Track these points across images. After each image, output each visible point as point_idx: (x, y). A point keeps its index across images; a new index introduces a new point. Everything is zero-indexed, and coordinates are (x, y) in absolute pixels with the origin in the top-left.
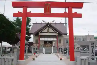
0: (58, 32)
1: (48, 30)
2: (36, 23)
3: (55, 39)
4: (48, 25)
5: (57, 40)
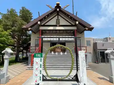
1: (58, 20)
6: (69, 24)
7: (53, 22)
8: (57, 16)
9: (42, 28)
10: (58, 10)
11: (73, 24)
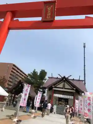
0: (75, 89)
2: (52, 78)
3: (72, 97)
4: (64, 79)
5: (74, 98)
9: (54, 89)
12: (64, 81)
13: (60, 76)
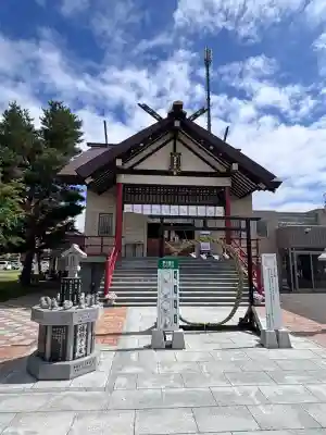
1: (175, 157)
2: (105, 146)
6: (208, 169)
7: (159, 161)
8: (171, 143)
9: (124, 179)
10: (177, 124)
11: (222, 170)
12: (175, 138)
13: (153, 114)
